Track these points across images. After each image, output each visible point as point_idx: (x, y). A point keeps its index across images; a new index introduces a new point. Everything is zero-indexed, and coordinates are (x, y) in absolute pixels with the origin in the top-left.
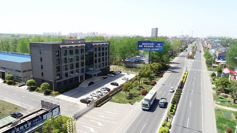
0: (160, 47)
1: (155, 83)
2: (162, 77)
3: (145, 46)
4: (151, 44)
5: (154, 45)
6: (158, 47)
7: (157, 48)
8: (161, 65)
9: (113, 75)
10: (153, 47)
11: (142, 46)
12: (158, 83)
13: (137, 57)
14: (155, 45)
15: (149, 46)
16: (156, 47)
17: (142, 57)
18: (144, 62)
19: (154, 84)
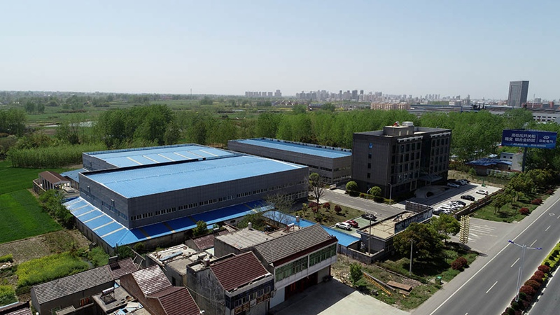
0: (548, 141)
1: (541, 202)
2: (551, 194)
3: (516, 140)
4: (529, 136)
5: (536, 139)
6: (544, 141)
7: (542, 143)
8: (549, 175)
9: (458, 186)
10: (533, 141)
11: (511, 139)
12: (544, 202)
13: (492, 156)
14: (539, 138)
15: (525, 140)
16: (541, 141)
17: (505, 157)
18: (509, 166)
19: (539, 203)
